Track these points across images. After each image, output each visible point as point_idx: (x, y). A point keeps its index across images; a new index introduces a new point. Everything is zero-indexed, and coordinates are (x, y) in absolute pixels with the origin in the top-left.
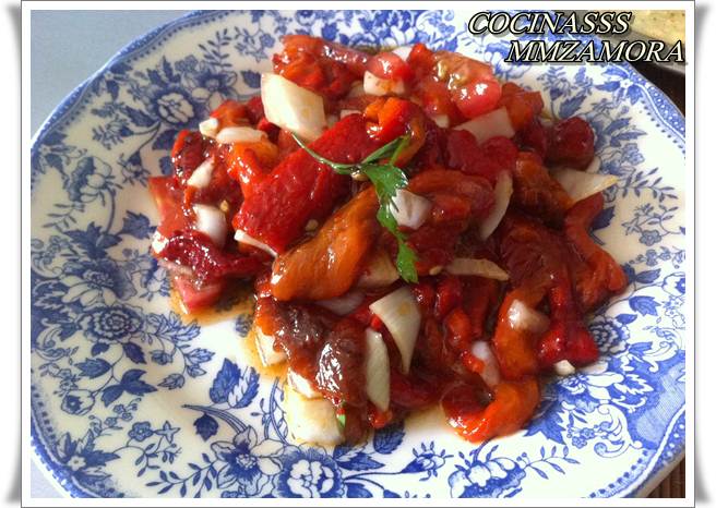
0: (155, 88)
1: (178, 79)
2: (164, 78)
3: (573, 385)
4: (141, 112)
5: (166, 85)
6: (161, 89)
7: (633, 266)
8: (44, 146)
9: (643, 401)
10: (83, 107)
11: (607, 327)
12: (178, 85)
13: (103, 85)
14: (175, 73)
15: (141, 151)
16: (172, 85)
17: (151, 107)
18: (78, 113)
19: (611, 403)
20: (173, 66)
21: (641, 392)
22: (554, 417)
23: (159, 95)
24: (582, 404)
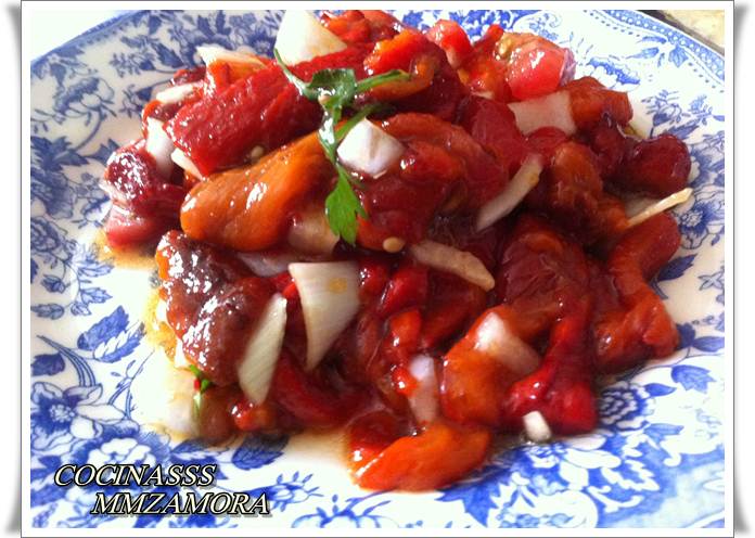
0: (200, 34)
1: (228, 32)
2: (213, 28)
3: (541, 456)
4: (173, 52)
5: (212, 34)
6: (204, 36)
7: (695, 327)
8: (55, 55)
9: (636, 500)
10: (114, 33)
11: (627, 396)
12: (225, 37)
13: (145, 18)
14: (227, 25)
15: (156, 88)
16: (218, 36)
17: (186, 50)
18: (106, 36)
19: (584, 491)
20: (227, 19)
21: (638, 487)
22: (490, 487)
23: (200, 42)
24: (540, 481)
